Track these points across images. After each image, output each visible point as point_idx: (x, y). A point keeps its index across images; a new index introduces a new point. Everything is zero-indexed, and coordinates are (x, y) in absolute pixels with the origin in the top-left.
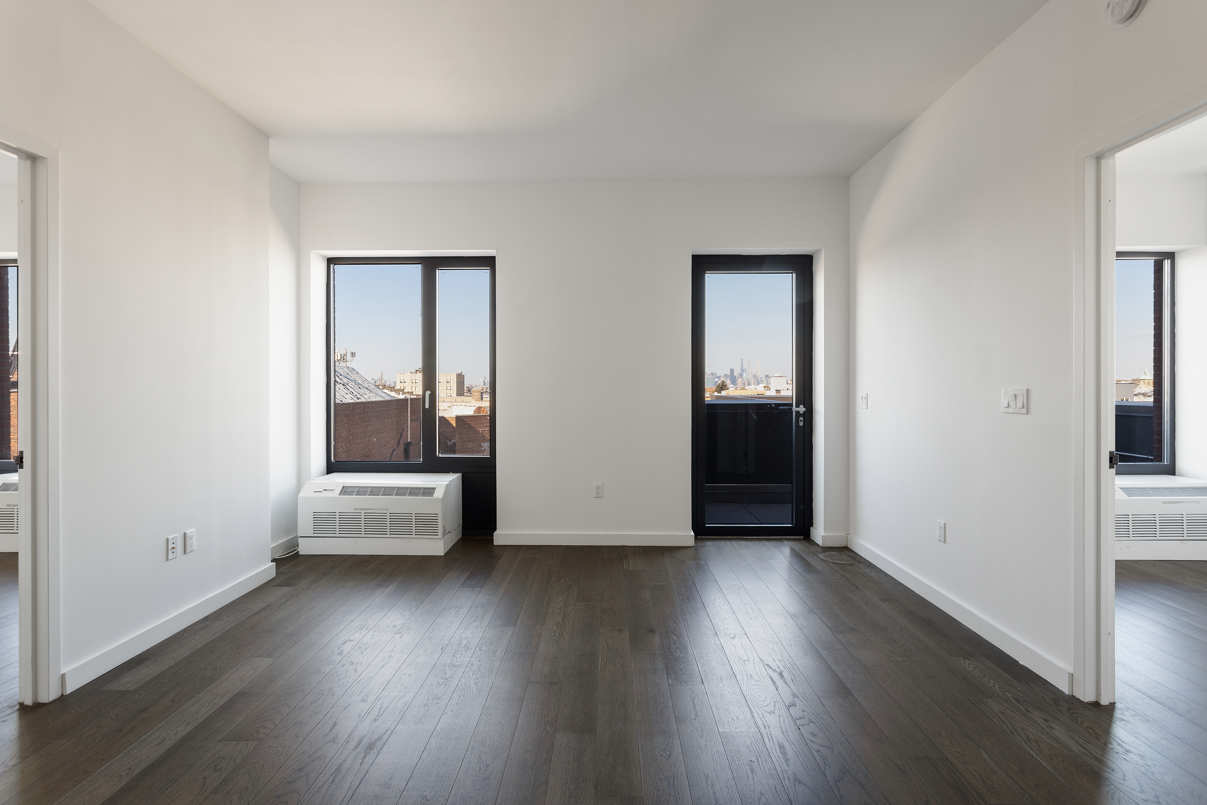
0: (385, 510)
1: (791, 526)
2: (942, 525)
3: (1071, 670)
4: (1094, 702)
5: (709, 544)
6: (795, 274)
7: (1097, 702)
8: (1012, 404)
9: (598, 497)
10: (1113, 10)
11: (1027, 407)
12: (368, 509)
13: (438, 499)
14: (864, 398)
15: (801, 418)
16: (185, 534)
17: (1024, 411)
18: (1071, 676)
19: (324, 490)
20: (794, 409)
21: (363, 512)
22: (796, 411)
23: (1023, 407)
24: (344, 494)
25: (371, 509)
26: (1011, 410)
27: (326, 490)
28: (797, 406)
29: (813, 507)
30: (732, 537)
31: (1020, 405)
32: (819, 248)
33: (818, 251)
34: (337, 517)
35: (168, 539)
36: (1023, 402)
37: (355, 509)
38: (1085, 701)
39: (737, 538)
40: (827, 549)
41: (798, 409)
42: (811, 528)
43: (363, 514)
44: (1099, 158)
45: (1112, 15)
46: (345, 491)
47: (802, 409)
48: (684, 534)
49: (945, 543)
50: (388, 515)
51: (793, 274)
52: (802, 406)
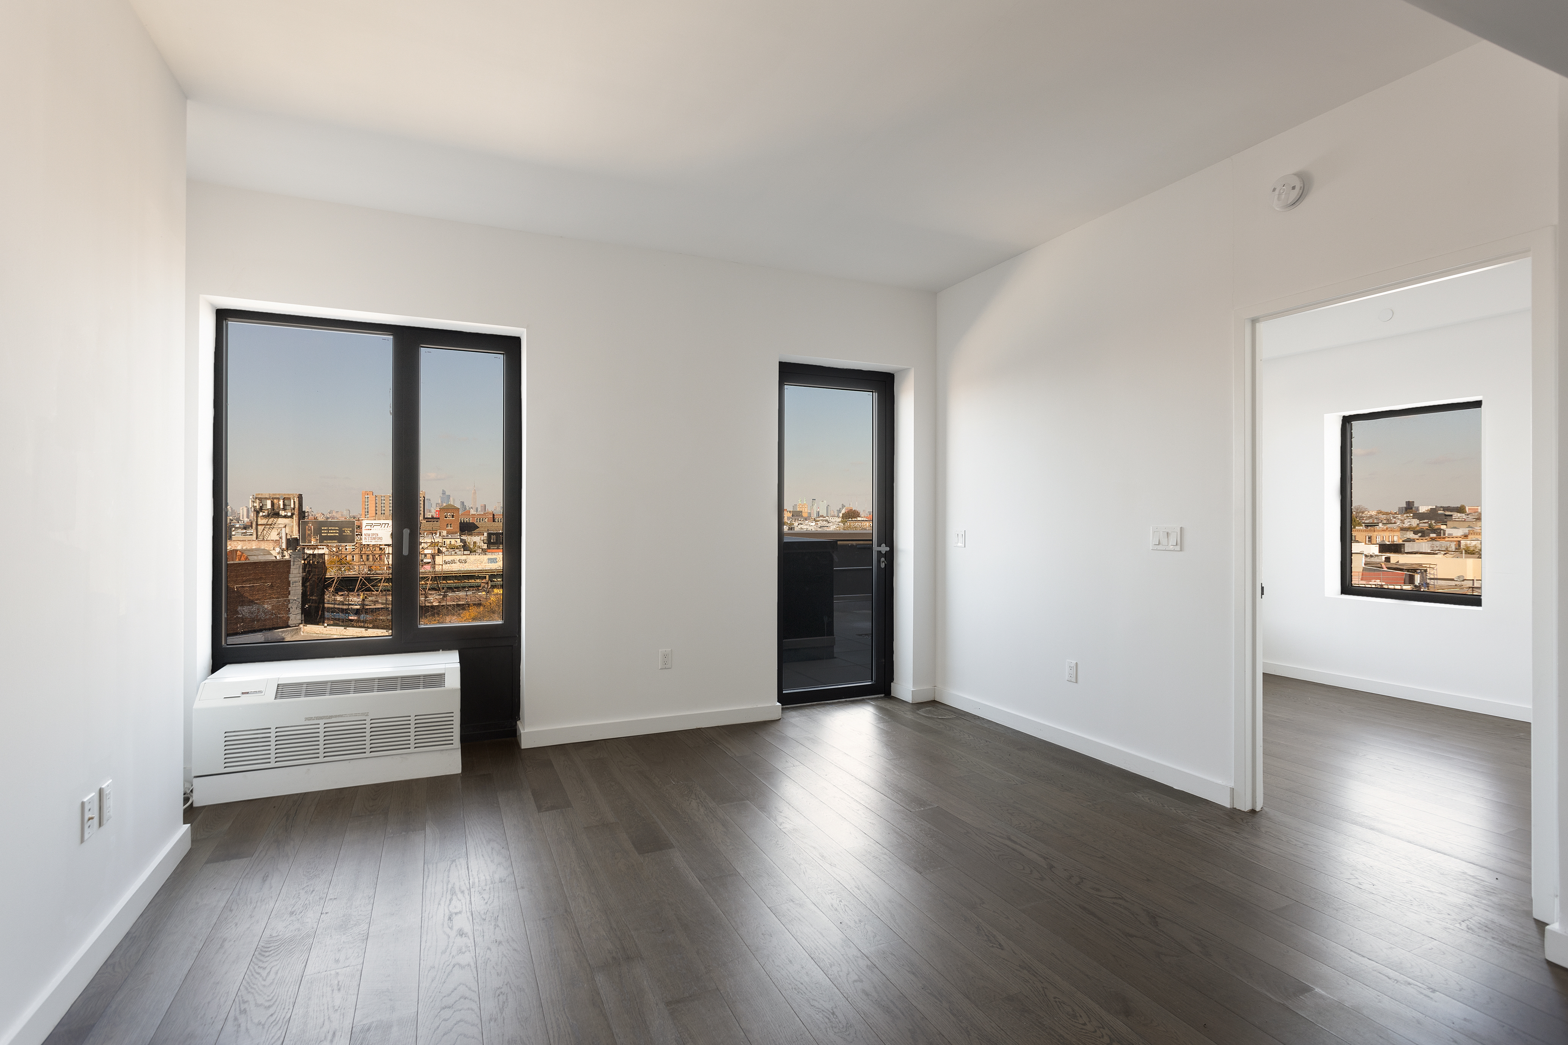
0: (363, 714)
1: (870, 683)
2: (1073, 665)
3: (1232, 785)
4: (1251, 810)
5: (794, 713)
6: (876, 394)
7: (1253, 810)
8: (1164, 541)
9: (665, 668)
10: (1280, 194)
11: (1181, 545)
12: (331, 717)
13: (453, 691)
14: (960, 536)
15: (883, 559)
16: (101, 792)
17: (1178, 548)
18: (1232, 790)
19: (243, 693)
20: (875, 548)
21: (322, 722)
22: (877, 551)
23: (1177, 545)
24: (282, 697)
25: (336, 716)
26: (1159, 547)
27: (248, 693)
28: (879, 545)
29: (894, 660)
30: (812, 703)
31: (1173, 541)
32: (906, 367)
33: (904, 371)
34: (273, 735)
35: (83, 804)
36: (1177, 540)
37: (307, 719)
38: (1246, 811)
39: (817, 704)
40: (919, 705)
41: (879, 549)
42: (892, 683)
43: (322, 726)
44: (1254, 321)
45: (1279, 199)
46: (284, 691)
47: (884, 549)
48: (770, 705)
49: (1076, 682)
50: (368, 722)
51: (874, 393)
52: (884, 545)
